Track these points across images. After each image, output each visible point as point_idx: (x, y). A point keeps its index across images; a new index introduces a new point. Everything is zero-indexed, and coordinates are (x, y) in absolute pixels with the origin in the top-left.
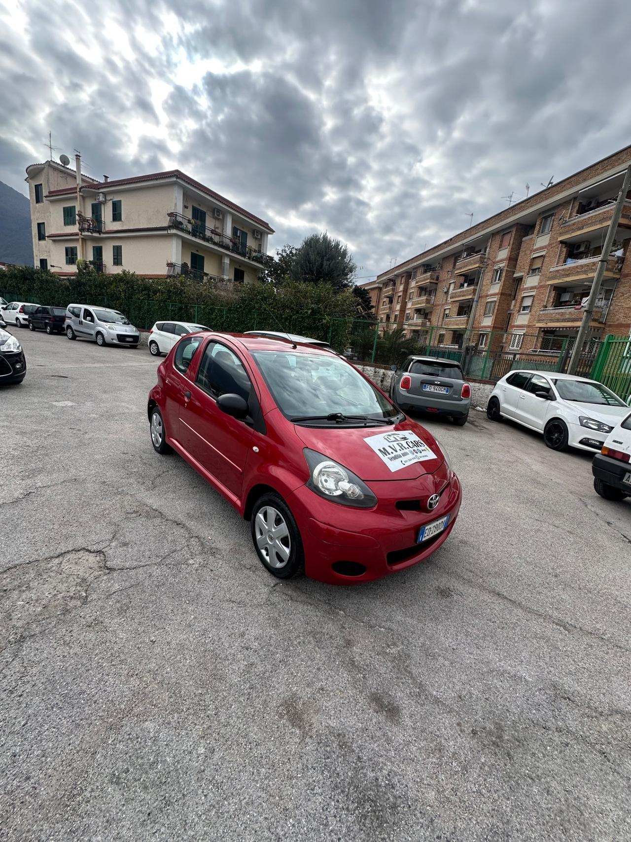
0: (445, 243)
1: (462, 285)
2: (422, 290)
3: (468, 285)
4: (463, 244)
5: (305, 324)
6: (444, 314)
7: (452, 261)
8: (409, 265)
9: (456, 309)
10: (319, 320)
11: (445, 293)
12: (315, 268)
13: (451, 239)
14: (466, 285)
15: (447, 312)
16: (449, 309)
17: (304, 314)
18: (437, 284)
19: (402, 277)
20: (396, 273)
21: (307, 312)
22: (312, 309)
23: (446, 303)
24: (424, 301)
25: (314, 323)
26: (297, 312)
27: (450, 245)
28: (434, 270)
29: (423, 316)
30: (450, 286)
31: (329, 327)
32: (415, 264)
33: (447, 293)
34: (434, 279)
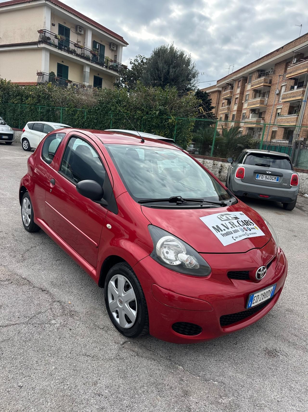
0: (277, 50)
1: (292, 88)
2: (257, 92)
3: (298, 87)
4: (293, 52)
5: (154, 124)
6: (276, 113)
7: (284, 66)
8: (245, 70)
9: (287, 109)
10: (166, 119)
11: (277, 94)
12: (163, 75)
13: (282, 47)
14: (296, 87)
15: (279, 111)
16: (281, 108)
17: (153, 115)
18: (270, 86)
19: (239, 81)
20: (234, 77)
21: (155, 113)
22: (160, 110)
23: (278, 104)
25: (162, 122)
26: (147, 113)
27: (281, 53)
28: (267, 74)
29: (258, 115)
30: (281, 88)
31: (174, 126)
32: (251, 70)
33: (279, 94)
34: (267, 83)
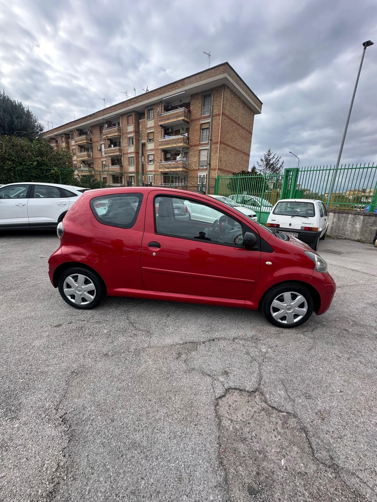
0: (90, 116)
1: (110, 146)
2: (82, 147)
3: (114, 146)
4: (104, 119)
6: (103, 164)
7: (98, 129)
8: (65, 128)
9: (110, 161)
11: (99, 150)
13: (94, 114)
14: (112, 146)
15: (104, 163)
16: (105, 161)
18: (91, 144)
19: (62, 137)
20: (56, 133)
22: (37, 161)
23: (102, 157)
24: (86, 155)
25: (43, 173)
27: (94, 118)
28: (86, 133)
29: (87, 166)
30: (101, 146)
32: (71, 128)
33: (100, 150)
34: (88, 140)
